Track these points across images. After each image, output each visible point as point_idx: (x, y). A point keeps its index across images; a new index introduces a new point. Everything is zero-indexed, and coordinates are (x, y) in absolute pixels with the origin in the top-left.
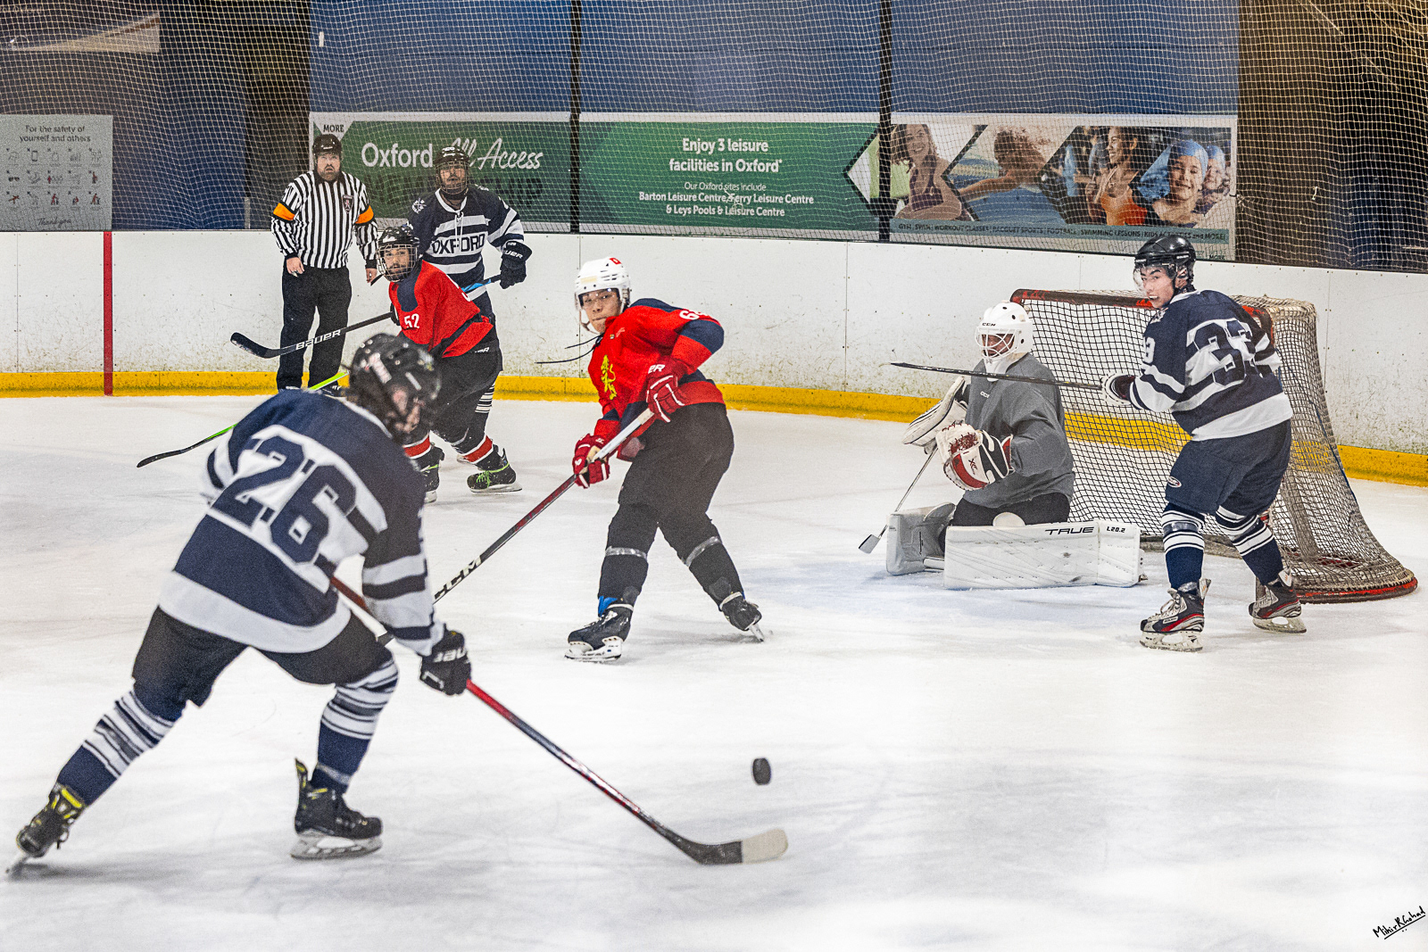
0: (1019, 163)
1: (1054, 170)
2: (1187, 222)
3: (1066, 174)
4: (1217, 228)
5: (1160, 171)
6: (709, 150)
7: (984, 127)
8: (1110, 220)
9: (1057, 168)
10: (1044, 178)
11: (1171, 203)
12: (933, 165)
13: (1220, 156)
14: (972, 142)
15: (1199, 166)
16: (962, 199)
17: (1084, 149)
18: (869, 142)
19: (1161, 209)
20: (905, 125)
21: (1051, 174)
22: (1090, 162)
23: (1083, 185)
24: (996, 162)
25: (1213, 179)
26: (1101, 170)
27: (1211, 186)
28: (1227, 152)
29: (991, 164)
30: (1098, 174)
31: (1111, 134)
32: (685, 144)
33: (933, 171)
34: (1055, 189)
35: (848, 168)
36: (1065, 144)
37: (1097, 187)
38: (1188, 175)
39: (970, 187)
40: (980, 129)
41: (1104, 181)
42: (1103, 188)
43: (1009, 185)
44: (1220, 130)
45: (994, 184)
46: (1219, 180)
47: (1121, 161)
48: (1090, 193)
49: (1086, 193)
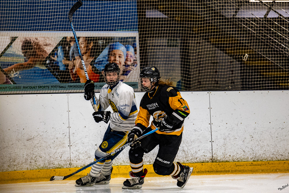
1: (53, 58)
3: (59, 60)
7: (16, 38)
8: (82, 81)
9: (54, 57)
10: (48, 62)
13: (132, 50)
14: (10, 45)
15: (122, 54)
16: (6, 74)
17: (67, 48)
21: (51, 60)
22: (71, 52)
23: (68, 65)
24: (23, 55)
25: (129, 60)
26: (76, 57)
27: (129, 63)
28: (135, 48)
29: (20, 56)
31: (81, 40)
34: (54, 67)
36: (58, 45)
37: (74, 66)
38: (118, 58)
39: (9, 67)
40: (14, 39)
41: (77, 62)
42: (77, 65)
43: (30, 66)
44: (132, 38)
45: (22, 65)
46: (132, 60)
47: (86, 53)
48: (71, 68)
49: (69, 68)
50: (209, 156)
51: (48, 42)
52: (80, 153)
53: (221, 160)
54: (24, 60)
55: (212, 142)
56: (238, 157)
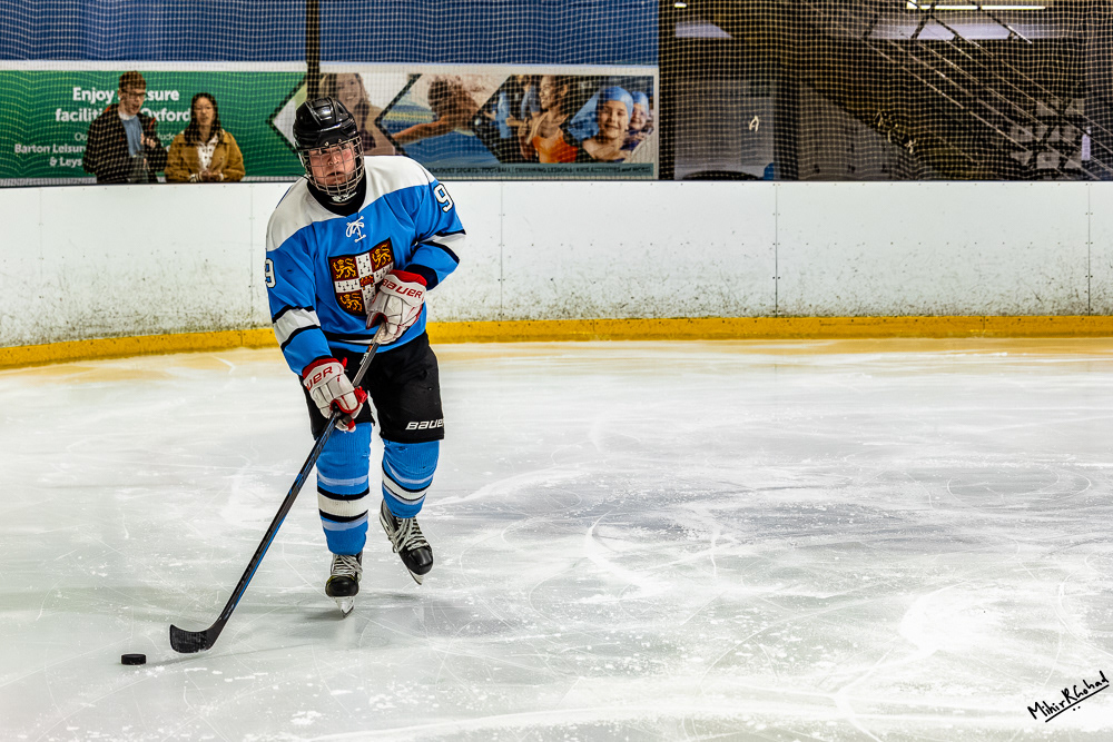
0: (452, 108)
1: (487, 115)
2: (615, 158)
3: (499, 119)
4: (643, 162)
5: (590, 114)
6: (107, 99)
7: (419, 76)
8: (543, 159)
9: (489, 112)
10: (477, 122)
11: (602, 143)
12: (367, 113)
13: (644, 100)
14: (406, 88)
15: (625, 109)
16: (394, 143)
17: (517, 97)
18: (295, 90)
19: (591, 148)
20: (335, 75)
21: (483, 118)
22: (523, 106)
23: (517, 128)
24: (430, 108)
25: (638, 120)
26: (533, 114)
27: (637, 126)
28: (650, 96)
29: (424, 110)
30: (531, 118)
31: (544, 82)
32: (76, 94)
33: (364, 119)
34: (488, 133)
35: (273, 116)
36: (498, 92)
37: (529, 130)
38: (615, 117)
39: (404, 132)
40: (414, 78)
41: (536, 124)
42: (535, 130)
43: (442, 129)
44: (644, 78)
45: (428, 128)
46: (644, 121)
47: (552, 105)
48: (523, 134)
49: (519, 135)
50: (770, 303)
51: (480, 83)
52: (520, 294)
53: (794, 313)
54: (431, 118)
55: (777, 278)
56: (827, 307)
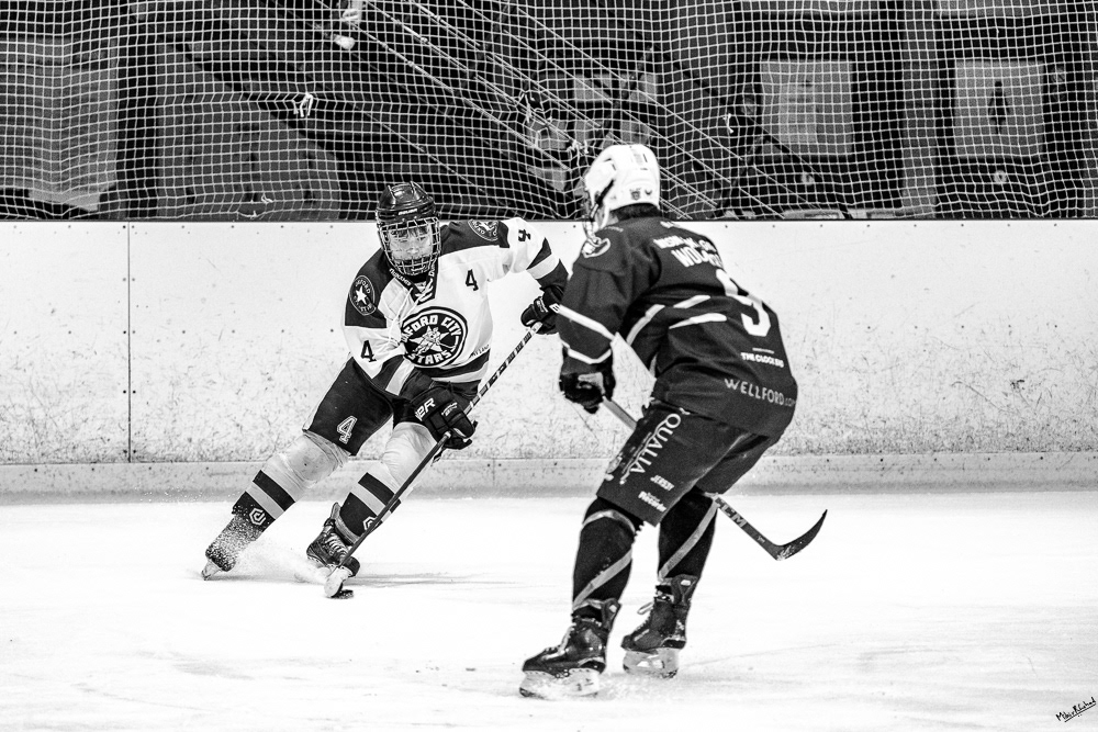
53: (160, 455)
55: (130, 392)
56: (217, 443)
